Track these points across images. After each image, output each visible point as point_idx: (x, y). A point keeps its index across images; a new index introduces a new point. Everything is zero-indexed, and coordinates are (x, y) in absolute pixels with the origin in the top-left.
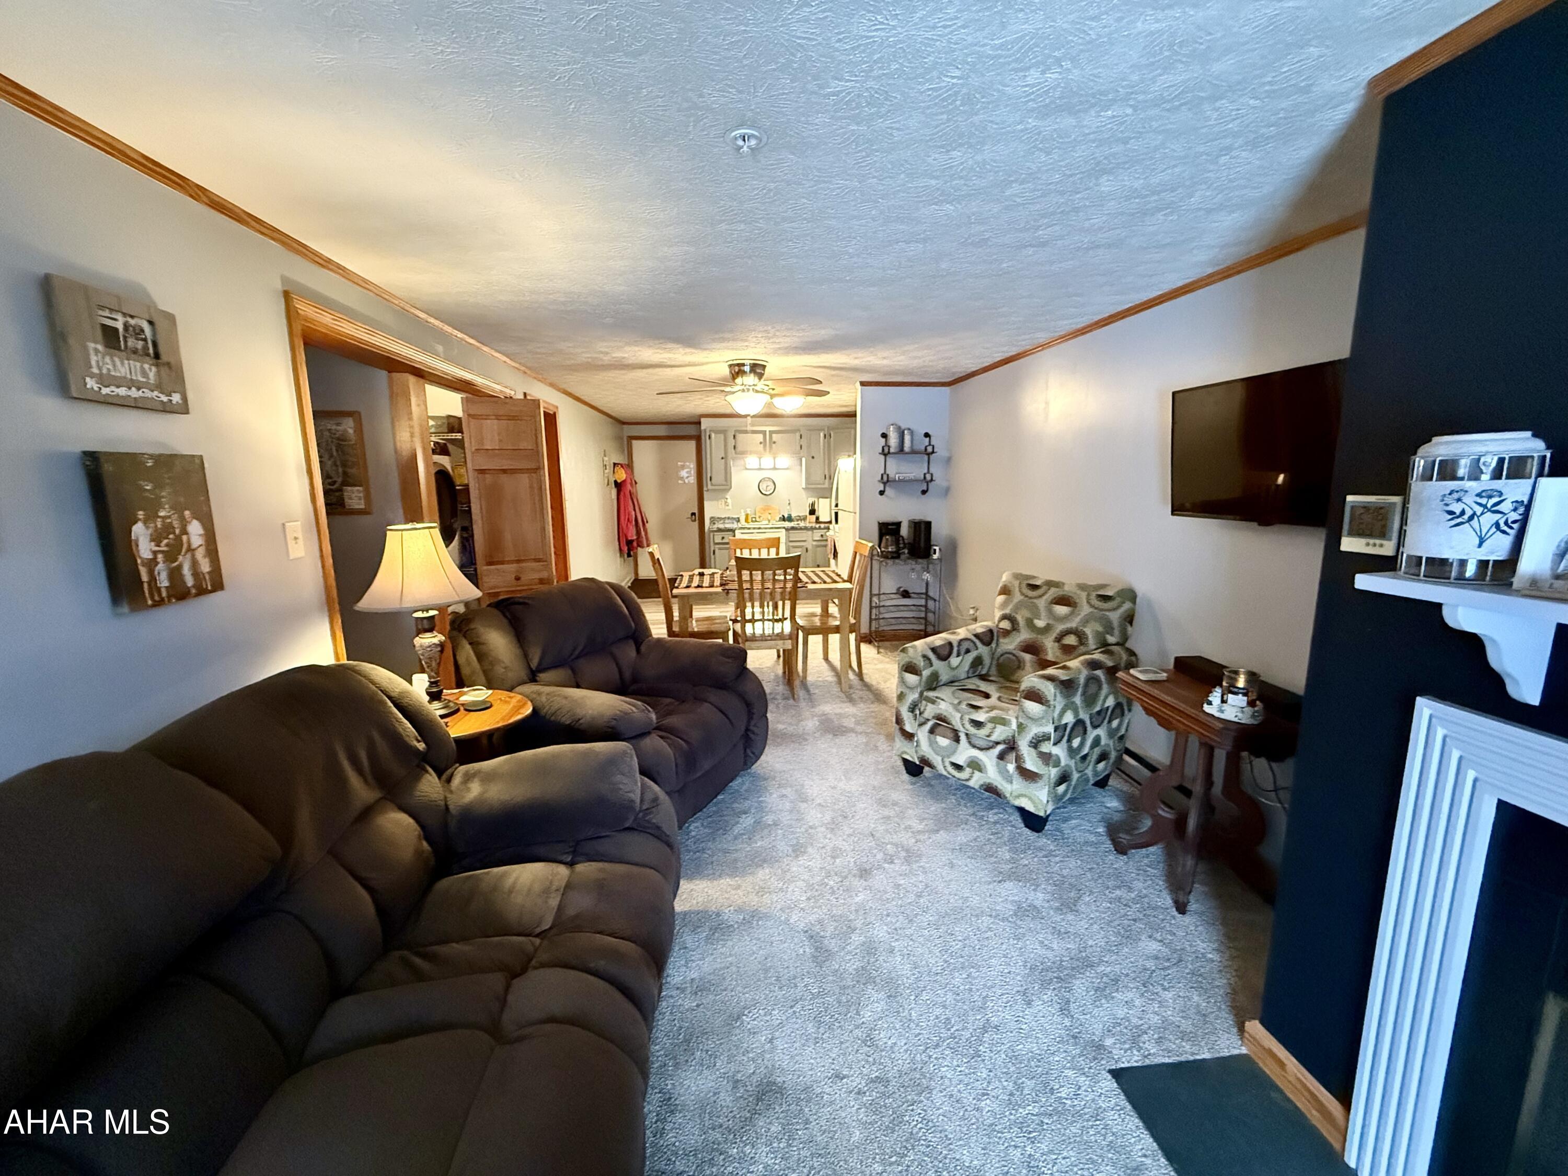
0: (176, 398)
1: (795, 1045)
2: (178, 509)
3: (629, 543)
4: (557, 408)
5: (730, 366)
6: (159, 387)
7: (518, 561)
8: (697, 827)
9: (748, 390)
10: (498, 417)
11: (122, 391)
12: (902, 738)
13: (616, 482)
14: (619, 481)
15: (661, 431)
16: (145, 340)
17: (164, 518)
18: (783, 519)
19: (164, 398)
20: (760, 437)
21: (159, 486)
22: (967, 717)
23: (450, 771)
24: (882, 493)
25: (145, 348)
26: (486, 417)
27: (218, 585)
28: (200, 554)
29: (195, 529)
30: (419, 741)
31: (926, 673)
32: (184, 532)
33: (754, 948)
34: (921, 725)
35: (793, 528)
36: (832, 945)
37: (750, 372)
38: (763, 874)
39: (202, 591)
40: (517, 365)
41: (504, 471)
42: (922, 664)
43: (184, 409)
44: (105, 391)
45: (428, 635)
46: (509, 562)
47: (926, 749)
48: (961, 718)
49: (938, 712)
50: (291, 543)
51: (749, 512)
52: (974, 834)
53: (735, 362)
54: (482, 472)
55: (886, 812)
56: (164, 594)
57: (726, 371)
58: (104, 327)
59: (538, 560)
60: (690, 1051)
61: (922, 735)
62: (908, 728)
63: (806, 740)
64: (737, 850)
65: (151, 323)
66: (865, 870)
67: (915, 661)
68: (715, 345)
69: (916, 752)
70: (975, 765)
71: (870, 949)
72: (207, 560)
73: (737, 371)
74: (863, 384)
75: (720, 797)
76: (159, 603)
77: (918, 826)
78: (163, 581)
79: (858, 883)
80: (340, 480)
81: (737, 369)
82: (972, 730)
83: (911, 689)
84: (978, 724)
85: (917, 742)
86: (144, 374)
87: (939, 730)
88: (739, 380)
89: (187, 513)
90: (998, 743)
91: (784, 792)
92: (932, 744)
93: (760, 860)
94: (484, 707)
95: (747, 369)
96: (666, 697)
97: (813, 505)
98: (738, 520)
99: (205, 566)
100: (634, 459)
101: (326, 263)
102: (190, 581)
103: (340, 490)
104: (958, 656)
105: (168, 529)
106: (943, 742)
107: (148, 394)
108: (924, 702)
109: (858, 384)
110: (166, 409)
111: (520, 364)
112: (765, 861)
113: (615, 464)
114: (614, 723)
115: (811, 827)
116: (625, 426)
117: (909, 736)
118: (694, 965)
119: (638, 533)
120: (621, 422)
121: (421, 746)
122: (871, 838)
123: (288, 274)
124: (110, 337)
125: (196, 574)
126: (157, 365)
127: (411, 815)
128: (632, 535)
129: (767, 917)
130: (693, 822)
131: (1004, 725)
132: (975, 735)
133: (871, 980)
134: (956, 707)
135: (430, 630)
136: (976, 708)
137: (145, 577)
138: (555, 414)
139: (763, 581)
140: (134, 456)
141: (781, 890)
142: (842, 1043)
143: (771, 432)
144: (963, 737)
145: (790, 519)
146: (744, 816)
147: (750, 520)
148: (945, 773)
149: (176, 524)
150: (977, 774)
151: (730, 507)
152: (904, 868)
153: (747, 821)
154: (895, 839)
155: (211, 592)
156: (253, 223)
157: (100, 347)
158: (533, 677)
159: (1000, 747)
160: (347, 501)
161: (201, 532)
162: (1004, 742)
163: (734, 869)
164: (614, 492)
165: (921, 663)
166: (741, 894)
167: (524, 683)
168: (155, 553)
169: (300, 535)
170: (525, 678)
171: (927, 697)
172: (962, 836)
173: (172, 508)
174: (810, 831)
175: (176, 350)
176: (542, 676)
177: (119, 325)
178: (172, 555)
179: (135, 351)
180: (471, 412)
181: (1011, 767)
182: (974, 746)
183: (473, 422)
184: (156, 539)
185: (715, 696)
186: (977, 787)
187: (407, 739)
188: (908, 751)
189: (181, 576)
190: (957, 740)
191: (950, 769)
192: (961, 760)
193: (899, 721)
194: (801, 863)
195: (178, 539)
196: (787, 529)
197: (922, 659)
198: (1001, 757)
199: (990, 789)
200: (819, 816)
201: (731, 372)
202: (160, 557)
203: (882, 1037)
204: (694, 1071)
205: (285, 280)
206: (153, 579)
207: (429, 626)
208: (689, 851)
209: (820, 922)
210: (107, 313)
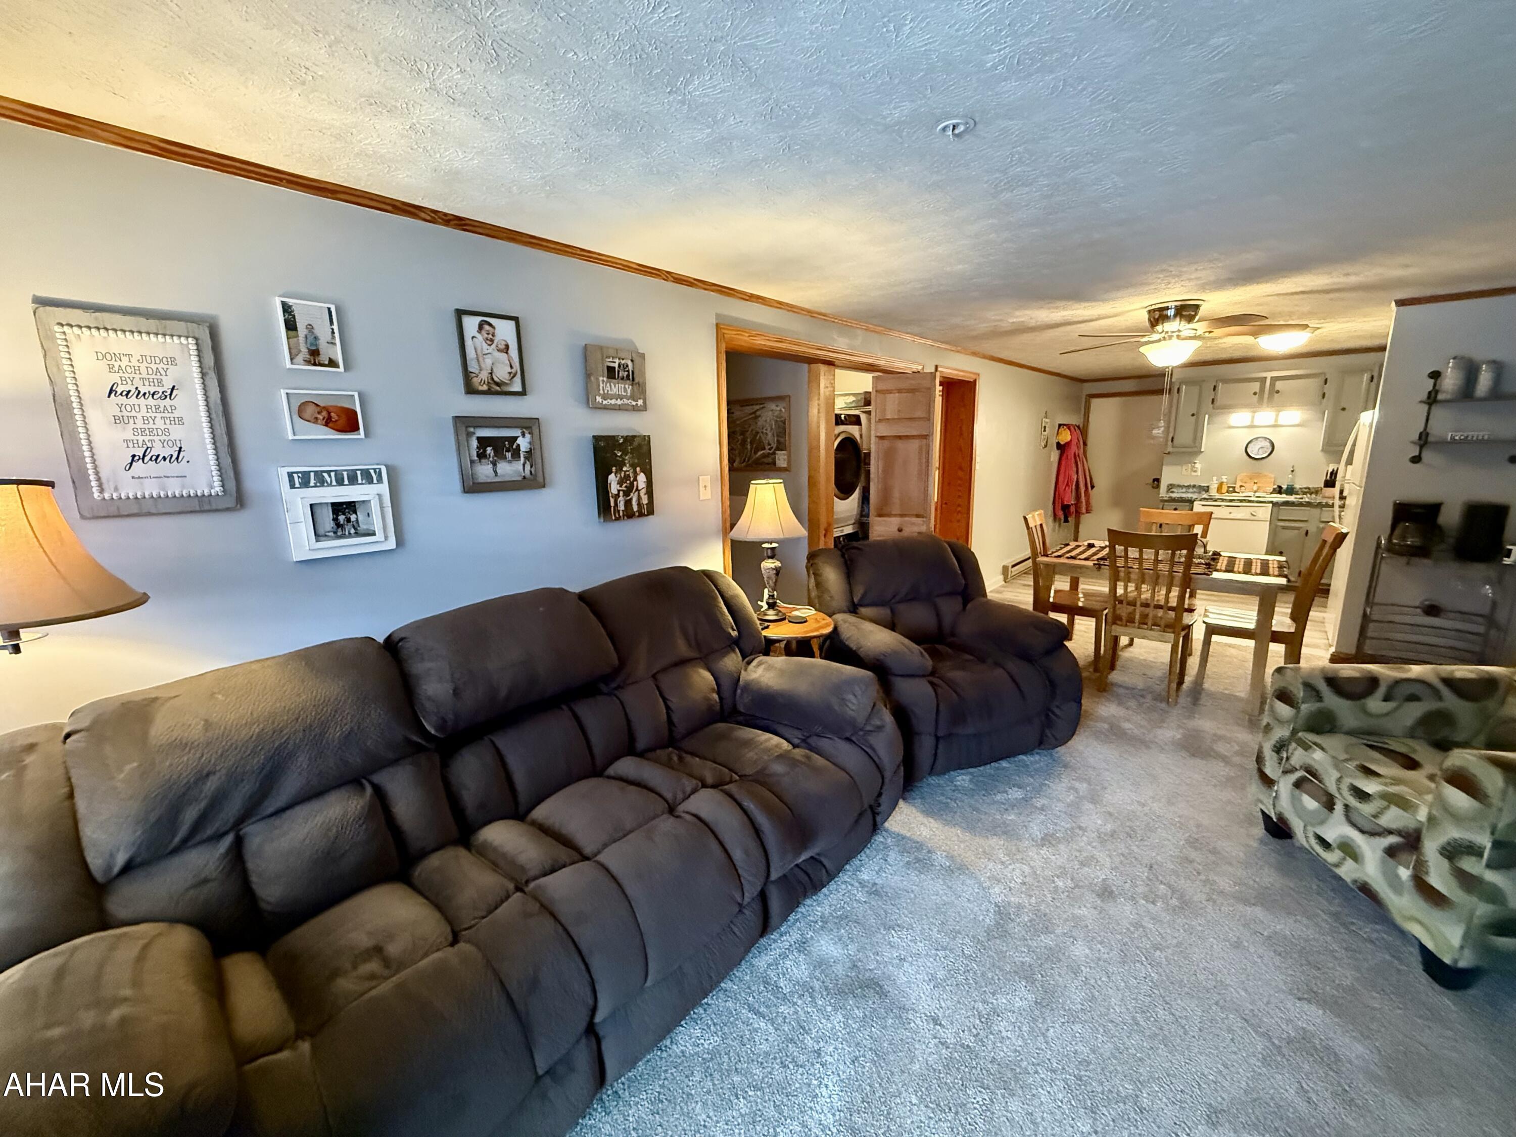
0: (640, 402)
1: (918, 976)
2: (633, 466)
3: (1066, 508)
4: (979, 375)
5: (1149, 312)
6: (633, 397)
7: (902, 516)
8: (963, 780)
9: (1170, 337)
10: (900, 391)
11: (613, 402)
12: (1259, 782)
13: (1058, 444)
14: (1062, 443)
15: (1129, 386)
16: (628, 371)
17: (625, 472)
18: (1279, 490)
19: (634, 403)
20: (1256, 386)
21: (625, 453)
22: (1347, 781)
23: (753, 657)
24: (1416, 460)
25: (628, 376)
26: (889, 392)
27: (651, 512)
28: (643, 493)
29: (642, 478)
30: (733, 630)
31: (1306, 708)
32: (635, 479)
33: (941, 892)
34: (1285, 772)
35: (1286, 503)
36: (1015, 929)
37: (1175, 316)
38: (996, 843)
39: (641, 515)
40: (930, 342)
41: (900, 437)
42: (1302, 694)
43: (644, 408)
44: (605, 402)
45: (770, 561)
46: (895, 515)
47: (1285, 806)
48: (1339, 780)
49: (1309, 761)
50: (702, 489)
51: (1224, 479)
52: (1311, 933)
53: (1154, 307)
54: (882, 438)
55: (1193, 855)
56: (621, 514)
57: (1144, 317)
58: (608, 367)
59: (918, 516)
60: (839, 926)
61: (1285, 786)
62: (1268, 771)
63: (1148, 747)
64: (986, 813)
65: (632, 361)
66: (1112, 892)
67: (1291, 688)
68: (1120, 294)
69: (1274, 805)
70: (1349, 850)
71: (1053, 955)
72: (646, 496)
73: (1158, 316)
74: (1400, 303)
75: (1004, 764)
76: (617, 519)
77: (1224, 883)
78: (621, 507)
79: (1091, 898)
80: (774, 446)
81: (1157, 314)
82: (1353, 802)
83: (1280, 722)
84: (1362, 796)
85: (1276, 792)
86: (625, 391)
87: (1307, 786)
88: (1159, 328)
89: (638, 469)
90: (1390, 832)
91: (1077, 785)
92: (1295, 801)
93: (1006, 831)
94: (803, 621)
95: (1171, 313)
96: (968, 653)
97: (1334, 474)
98: (1207, 489)
99: (645, 500)
100: (1090, 419)
101: (753, 298)
102: (635, 508)
103: (774, 453)
104: (1386, 699)
105: (627, 477)
106: (1310, 803)
107: (626, 401)
108: (1294, 745)
109: (1393, 304)
110: (635, 409)
111: (934, 340)
112: (1005, 833)
113: (1060, 425)
114: (882, 657)
115: (1080, 828)
116: (1086, 384)
117: (1268, 782)
118: (884, 875)
119: (1078, 497)
120: (1078, 380)
121: (734, 634)
122: (1146, 870)
123: (719, 311)
124: (611, 373)
125: (639, 504)
126: (632, 385)
127: (713, 675)
128: (1070, 499)
129: (972, 875)
130: (963, 774)
131: (1404, 809)
132: (1356, 809)
133: (1030, 979)
134: (1337, 764)
135: (772, 557)
136: (1369, 772)
137: (612, 504)
138: (975, 381)
139: (1157, 561)
140: (614, 437)
141: (1003, 863)
142: (959, 1002)
143: (1274, 379)
144: (1339, 807)
145: (1290, 491)
146: (1016, 789)
147: (1224, 489)
148: (1307, 846)
149: (631, 475)
150: (1349, 863)
151: (1199, 473)
152: (1164, 914)
153: (1016, 794)
154: (1183, 884)
155: (648, 515)
156: (700, 284)
157: (605, 379)
158: (853, 609)
159: (1392, 839)
160: (778, 462)
161: (645, 480)
162: (1399, 833)
163: (971, 827)
164: (1055, 455)
165: (1300, 693)
166: (962, 846)
167: (844, 612)
168: (619, 491)
169: (709, 485)
170: (845, 609)
171: (1300, 739)
172: (1284, 926)
173: (630, 466)
174: (1077, 831)
175: (643, 373)
176: (863, 610)
177: (616, 365)
178: (627, 493)
179: (622, 379)
180: (879, 388)
181: (1405, 873)
182: (1354, 825)
183: (880, 396)
184: (620, 483)
185: (1014, 665)
186: (1348, 880)
187: (724, 626)
188: (1265, 801)
189: (631, 505)
190: (1329, 804)
191: (1313, 841)
192: (1330, 836)
193: (1260, 759)
194: (1042, 852)
195: (632, 484)
196: (1275, 504)
197: (1301, 687)
198: (1391, 852)
199: (1365, 889)
200: (1099, 822)
201: (1149, 320)
202: (621, 493)
203: (1001, 1026)
204: (832, 939)
205: (718, 316)
206: (616, 504)
207: (773, 554)
208: (943, 794)
209: (1019, 907)
210: (611, 360)
